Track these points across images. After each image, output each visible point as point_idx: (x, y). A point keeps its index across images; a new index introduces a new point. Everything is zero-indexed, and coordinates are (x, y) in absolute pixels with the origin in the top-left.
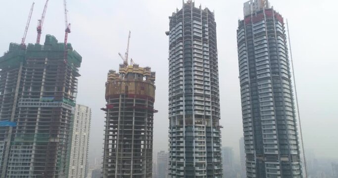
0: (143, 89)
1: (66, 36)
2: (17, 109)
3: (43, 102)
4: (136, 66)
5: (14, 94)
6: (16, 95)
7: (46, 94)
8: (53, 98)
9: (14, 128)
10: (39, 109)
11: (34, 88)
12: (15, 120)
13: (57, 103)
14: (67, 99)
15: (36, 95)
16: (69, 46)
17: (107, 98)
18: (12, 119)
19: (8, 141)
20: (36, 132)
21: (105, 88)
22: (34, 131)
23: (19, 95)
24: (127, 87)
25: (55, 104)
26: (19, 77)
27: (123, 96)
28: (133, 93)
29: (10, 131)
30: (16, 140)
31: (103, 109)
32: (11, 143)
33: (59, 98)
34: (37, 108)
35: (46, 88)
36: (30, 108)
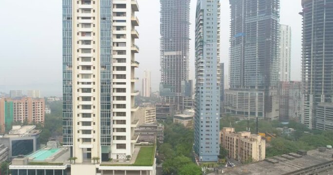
2: (245, 26)
3: (259, 18)
5: (241, 17)
6: (243, 17)
7: (261, 12)
8: (265, 14)
9: (244, 37)
10: (258, 22)
11: (253, 11)
12: (245, 32)
13: (268, 16)
14: (274, 13)
15: (254, 14)
17: (303, 5)
18: (243, 31)
19: (242, 43)
22: (256, 36)
23: (245, 17)
25: (267, 17)
26: (243, 5)
29: (243, 38)
30: (247, 42)
31: (300, 13)
32: (244, 45)
33: (269, 13)
34: (256, 22)
35: (260, 9)
36: (252, 23)
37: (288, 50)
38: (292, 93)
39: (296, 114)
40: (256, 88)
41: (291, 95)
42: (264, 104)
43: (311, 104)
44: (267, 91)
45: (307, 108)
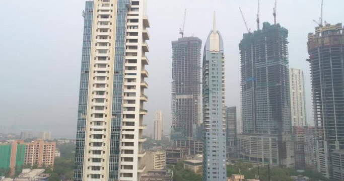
0: (336, 40)
1: (275, 19)
2: (254, 70)
3: (268, 64)
4: (328, 25)
5: (251, 62)
6: (252, 62)
7: (269, 59)
8: (273, 60)
9: (255, 81)
10: (267, 68)
11: (262, 57)
12: (255, 77)
13: (276, 62)
14: (282, 59)
15: (263, 60)
16: (278, 25)
17: (309, 52)
18: (253, 76)
19: (253, 88)
20: (267, 81)
21: (307, 46)
23: (254, 62)
24: (322, 42)
26: (252, 51)
27: (320, 48)
28: (328, 44)
29: (253, 83)
30: (257, 87)
31: (307, 60)
32: (255, 89)
33: (277, 59)
34: (265, 68)
35: (268, 55)
36: (261, 68)
37: (302, 94)
38: (307, 139)
39: (313, 161)
40: (269, 133)
41: (305, 141)
42: (277, 150)
43: (326, 151)
44: (280, 136)
45: (323, 155)
